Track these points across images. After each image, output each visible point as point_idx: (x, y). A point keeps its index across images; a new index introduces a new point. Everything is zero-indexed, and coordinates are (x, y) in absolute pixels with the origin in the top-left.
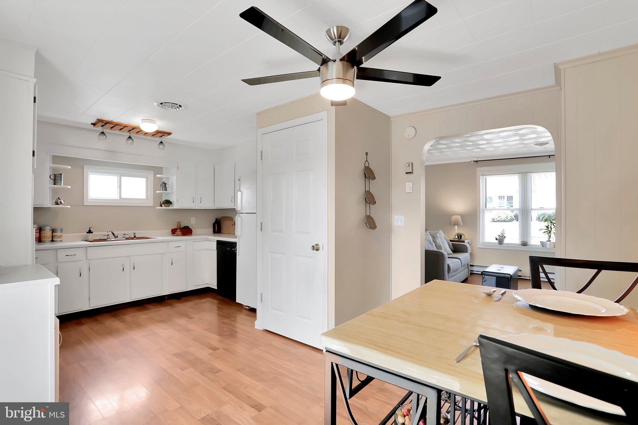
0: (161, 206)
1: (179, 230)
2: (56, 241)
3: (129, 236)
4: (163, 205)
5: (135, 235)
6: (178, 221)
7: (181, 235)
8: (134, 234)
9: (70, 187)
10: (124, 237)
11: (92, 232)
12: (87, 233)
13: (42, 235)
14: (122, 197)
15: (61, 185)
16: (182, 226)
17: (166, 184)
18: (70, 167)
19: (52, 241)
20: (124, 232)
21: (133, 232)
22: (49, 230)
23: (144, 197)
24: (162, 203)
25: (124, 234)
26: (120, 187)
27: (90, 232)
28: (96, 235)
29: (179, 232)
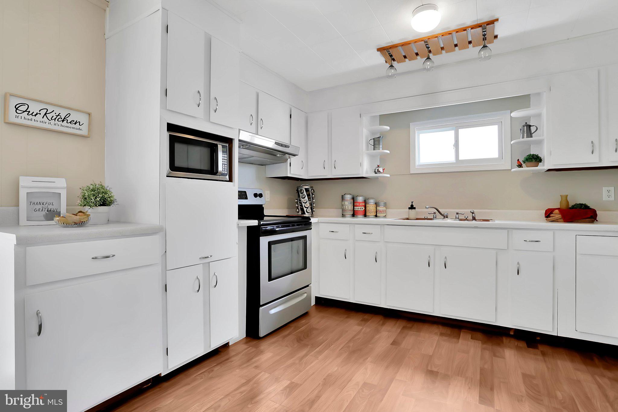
0: (520, 166)
1: (557, 211)
2: (379, 217)
3: (465, 217)
4: (524, 165)
5: (474, 215)
6: (565, 194)
7: (562, 220)
8: (473, 213)
9: (388, 152)
10: (457, 217)
11: (415, 208)
12: (409, 208)
13: (367, 209)
14: (461, 158)
15: (380, 150)
16: (571, 204)
17: (530, 126)
18: (388, 128)
19: (376, 216)
20: (458, 211)
21: (470, 210)
22: (372, 204)
23: (495, 154)
24: (521, 161)
25: (458, 213)
26: (456, 145)
27: (412, 207)
28: (420, 211)
29: (557, 215)
